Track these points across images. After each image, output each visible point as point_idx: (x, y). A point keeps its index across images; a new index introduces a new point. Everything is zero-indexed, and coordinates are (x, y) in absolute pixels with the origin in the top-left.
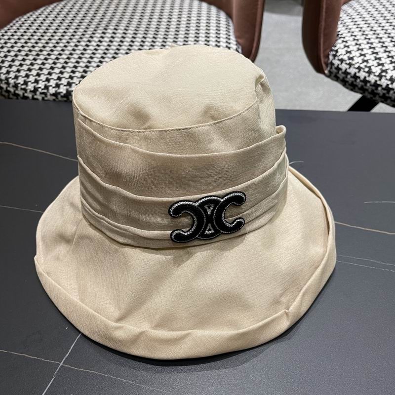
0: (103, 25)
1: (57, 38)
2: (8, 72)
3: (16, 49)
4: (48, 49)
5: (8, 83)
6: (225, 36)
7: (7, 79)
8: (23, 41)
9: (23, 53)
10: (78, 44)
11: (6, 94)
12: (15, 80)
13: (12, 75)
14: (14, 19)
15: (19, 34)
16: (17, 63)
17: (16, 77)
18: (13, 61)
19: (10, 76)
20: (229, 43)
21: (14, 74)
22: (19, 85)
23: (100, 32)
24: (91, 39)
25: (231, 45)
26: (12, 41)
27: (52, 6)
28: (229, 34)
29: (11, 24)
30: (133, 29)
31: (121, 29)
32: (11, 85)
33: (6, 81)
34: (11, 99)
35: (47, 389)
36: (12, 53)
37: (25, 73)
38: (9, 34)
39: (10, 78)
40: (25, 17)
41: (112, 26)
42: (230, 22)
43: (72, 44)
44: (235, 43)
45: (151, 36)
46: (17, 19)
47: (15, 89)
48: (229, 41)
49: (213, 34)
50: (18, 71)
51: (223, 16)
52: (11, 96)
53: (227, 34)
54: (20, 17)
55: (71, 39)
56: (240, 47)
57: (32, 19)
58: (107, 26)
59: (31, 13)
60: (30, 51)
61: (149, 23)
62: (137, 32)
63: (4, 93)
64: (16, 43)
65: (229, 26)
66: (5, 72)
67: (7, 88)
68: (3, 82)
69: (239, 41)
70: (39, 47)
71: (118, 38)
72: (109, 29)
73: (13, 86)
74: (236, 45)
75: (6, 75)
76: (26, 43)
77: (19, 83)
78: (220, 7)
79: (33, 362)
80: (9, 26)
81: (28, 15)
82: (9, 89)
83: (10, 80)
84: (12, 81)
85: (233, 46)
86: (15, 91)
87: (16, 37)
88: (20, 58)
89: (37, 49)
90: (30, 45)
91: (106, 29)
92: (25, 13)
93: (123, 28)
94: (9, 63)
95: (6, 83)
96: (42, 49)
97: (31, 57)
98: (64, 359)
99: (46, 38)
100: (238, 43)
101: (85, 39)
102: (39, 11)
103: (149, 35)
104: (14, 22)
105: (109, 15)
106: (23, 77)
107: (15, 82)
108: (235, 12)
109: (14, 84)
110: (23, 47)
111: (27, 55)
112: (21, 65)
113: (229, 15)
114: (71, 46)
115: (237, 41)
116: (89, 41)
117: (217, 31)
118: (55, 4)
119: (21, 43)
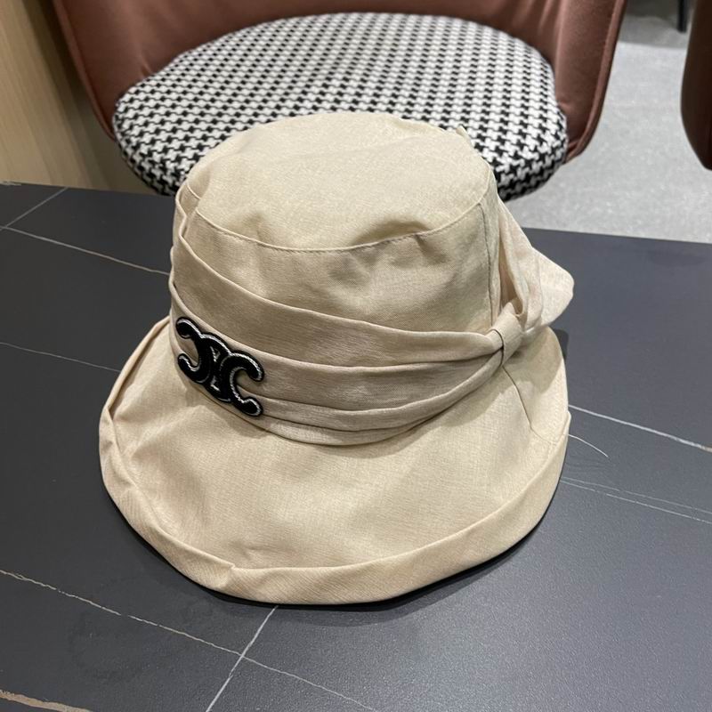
0: (324, 71)
1: (246, 92)
2: (165, 150)
3: (179, 110)
4: (231, 111)
5: (164, 169)
6: (538, 98)
7: (163, 161)
8: (190, 96)
9: (191, 118)
10: (281, 104)
11: (160, 187)
12: (176, 164)
13: (172, 155)
14: (175, 56)
15: (184, 83)
16: (180, 135)
17: (178, 159)
18: (174, 130)
19: (168, 156)
20: (546, 111)
21: (175, 153)
22: (182, 173)
23: (320, 83)
24: (303, 96)
25: (549, 115)
26: (174, 96)
27: (239, 35)
28: (545, 93)
29: (172, 65)
30: (376, 79)
31: (355, 80)
32: (169, 173)
33: (161, 165)
34: (168, 195)
35: (218, 695)
36: (174, 118)
37: (193, 152)
38: (169, 83)
39: (169, 159)
40: (195, 53)
41: (340, 73)
42: (549, 70)
43: (272, 104)
44: (556, 110)
45: (407, 94)
46: (181, 56)
47: (174, 178)
48: (545, 107)
49: (518, 92)
50: (182, 148)
51: (536, 58)
52: (167, 190)
53: (542, 93)
54: (187, 53)
55: (269, 95)
56: (564, 117)
57: (205, 57)
58: (331, 73)
59: (204, 46)
60: (202, 114)
61: (403, 69)
62: (382, 86)
63: (156, 184)
64: (179, 99)
65: (546, 78)
66: (160, 150)
67: (161, 176)
68: (157, 166)
69: (564, 106)
70: (217, 108)
71: (349, 94)
72: (335, 78)
73: (173, 174)
74: (558, 114)
75: (163, 155)
76: (196, 100)
77: (183, 170)
78: (531, 42)
79: (198, 646)
80: (167, 69)
81: (200, 49)
82: (164, 178)
83: (168, 163)
84: (170, 166)
85: (553, 116)
86: (174, 182)
87: (179, 89)
88: (185, 126)
89: (213, 111)
90: (202, 103)
91: (329, 79)
92: (194, 46)
93: (358, 78)
94: (167, 135)
95: (161, 168)
96: (222, 111)
97: (203, 126)
98: (247, 649)
99: (229, 92)
100: (561, 111)
101: (294, 97)
102: (218, 43)
103: (402, 92)
104: (176, 61)
105: (335, 52)
106: (190, 160)
107: (175, 168)
108: (559, 53)
109: (173, 171)
110: (190, 107)
111: (197, 122)
112: (187, 139)
113: (548, 58)
114: (269, 108)
115: (559, 107)
116: (301, 100)
117: (524, 88)
118: (243, 32)
119: (188, 100)
